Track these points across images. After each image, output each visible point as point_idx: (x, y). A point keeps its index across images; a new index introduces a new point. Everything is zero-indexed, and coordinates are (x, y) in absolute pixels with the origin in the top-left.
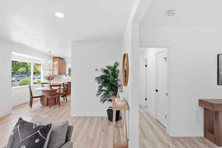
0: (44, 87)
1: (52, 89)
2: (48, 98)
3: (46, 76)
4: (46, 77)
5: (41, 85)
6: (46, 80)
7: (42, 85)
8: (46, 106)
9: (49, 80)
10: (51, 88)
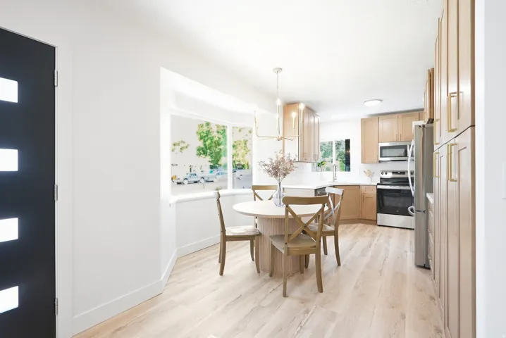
0: (261, 199)
1: (290, 214)
2: (273, 247)
3: (268, 162)
4: (265, 165)
5: (251, 191)
6: (267, 175)
7: (255, 194)
8: (267, 275)
9: (276, 174)
10: (288, 210)
